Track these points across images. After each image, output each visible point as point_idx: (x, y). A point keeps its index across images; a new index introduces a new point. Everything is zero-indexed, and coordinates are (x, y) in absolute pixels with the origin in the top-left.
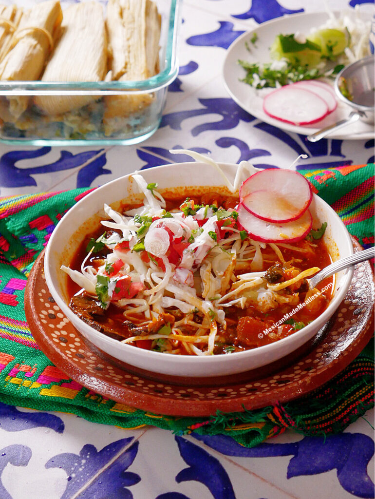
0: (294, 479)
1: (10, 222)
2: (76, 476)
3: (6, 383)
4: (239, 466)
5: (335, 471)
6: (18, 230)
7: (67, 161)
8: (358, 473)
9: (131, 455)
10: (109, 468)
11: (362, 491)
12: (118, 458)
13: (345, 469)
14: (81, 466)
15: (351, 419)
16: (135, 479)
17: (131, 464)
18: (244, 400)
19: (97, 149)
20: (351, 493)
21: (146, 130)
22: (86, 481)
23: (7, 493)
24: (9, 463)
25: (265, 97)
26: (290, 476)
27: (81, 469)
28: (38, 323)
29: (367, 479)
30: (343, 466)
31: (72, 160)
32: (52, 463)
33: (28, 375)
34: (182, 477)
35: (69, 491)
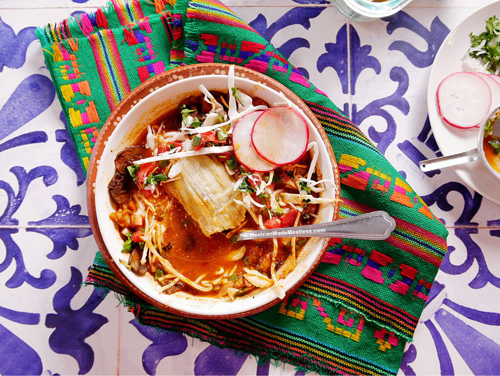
0: (131, 325)
2: (57, 217)
5: (152, 342)
6: (189, 34)
8: (158, 355)
9: (89, 233)
10: (73, 229)
11: (147, 365)
12: (82, 228)
13: (156, 346)
14: (64, 214)
16: (75, 246)
17: (83, 237)
20: (143, 359)
22: (58, 224)
23: (25, 192)
24: (42, 177)
27: (62, 215)
29: (157, 362)
30: (157, 344)
32: (57, 198)
35: (47, 221)
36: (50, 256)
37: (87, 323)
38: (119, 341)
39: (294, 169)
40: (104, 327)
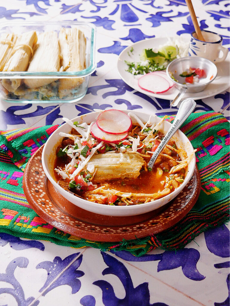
0: (161, 272)
1: (14, 143)
2: (52, 273)
3: (14, 226)
4: (134, 266)
5: (181, 267)
6: (18, 147)
7: (40, 111)
8: (192, 268)
9: (79, 262)
10: (69, 268)
11: (194, 277)
12: (73, 263)
13: (186, 266)
14: (54, 268)
15: (188, 242)
16: (82, 274)
17: (79, 266)
18: (136, 233)
19: (56, 105)
20: (189, 278)
21: (80, 95)
22: (57, 275)
23: (17, 281)
24: (17, 267)
25: (139, 79)
26: (158, 271)
27: (54, 269)
28: (30, 195)
29: (196, 271)
30: (184, 265)
31: (43, 111)
32: (39, 266)
33: (25, 221)
34: (105, 272)
35: (48, 280)
36: (74, 292)
37: (139, 295)
38: (166, 284)
39: (134, 132)
40: (150, 288)
